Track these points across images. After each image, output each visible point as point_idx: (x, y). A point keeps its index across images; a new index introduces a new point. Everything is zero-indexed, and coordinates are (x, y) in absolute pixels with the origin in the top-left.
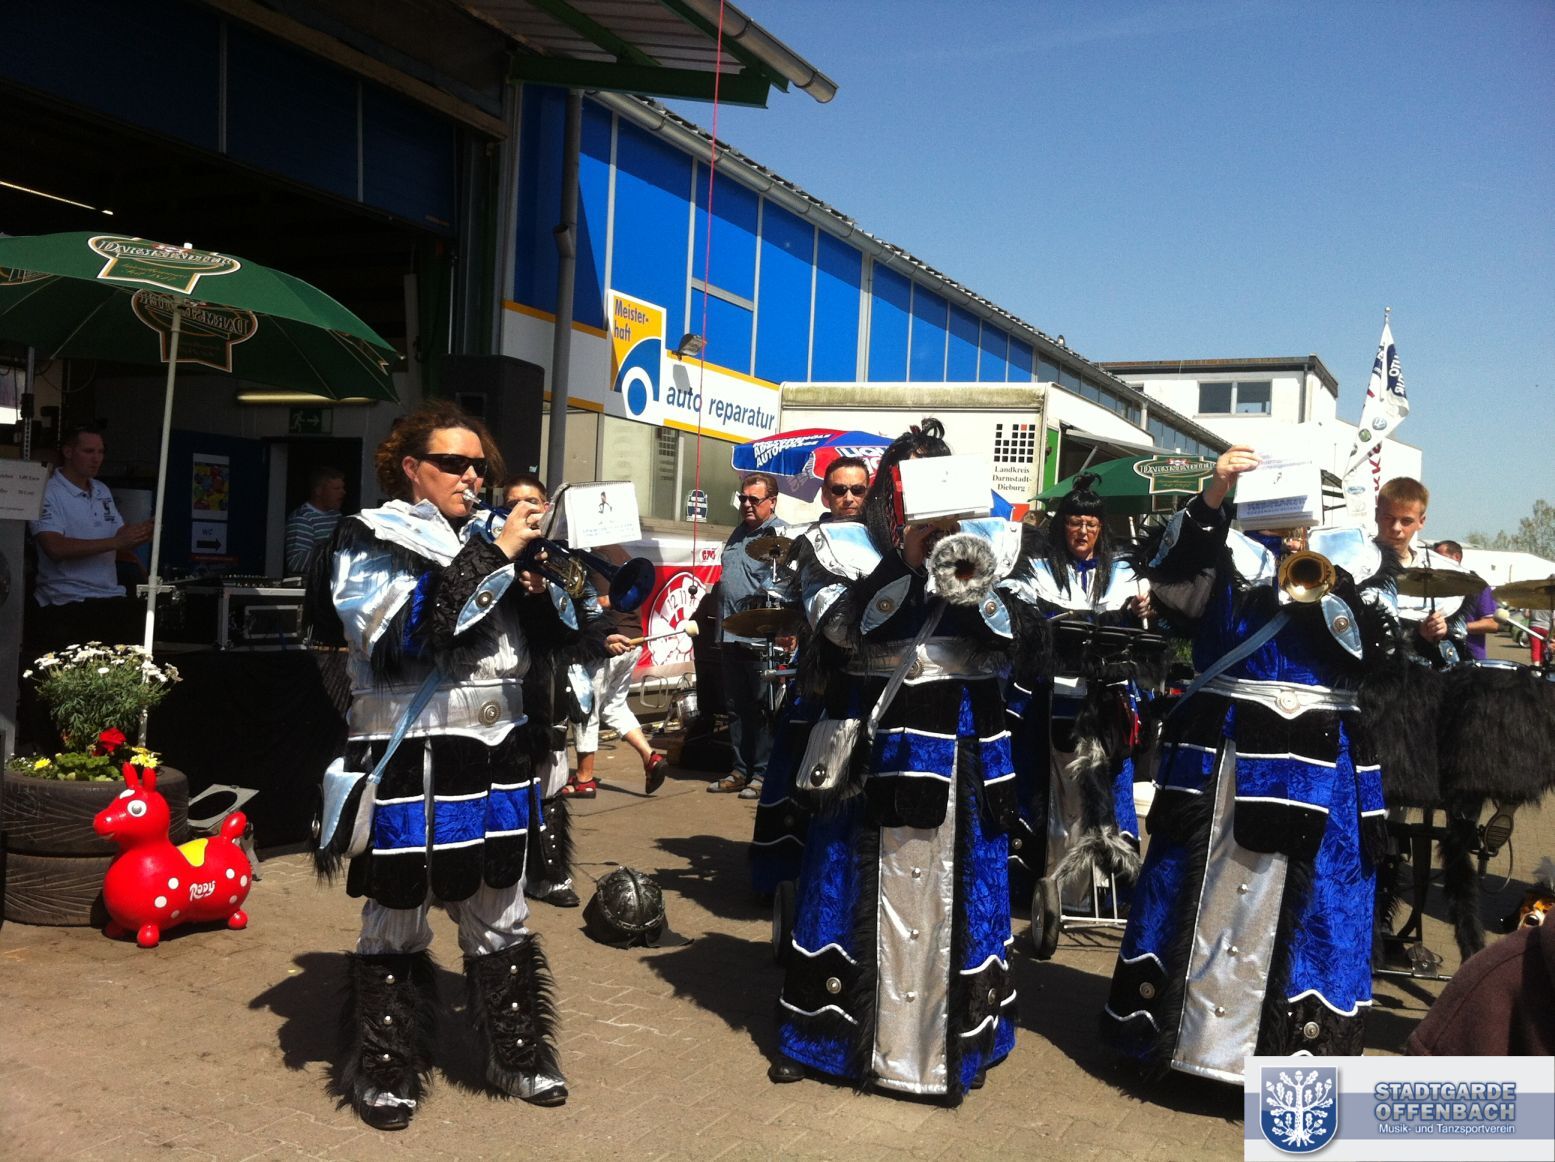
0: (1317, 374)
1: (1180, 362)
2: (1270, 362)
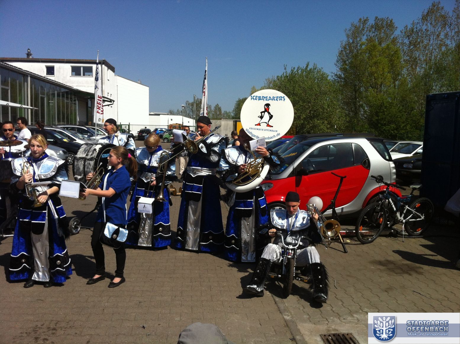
0: (106, 65)
2: (92, 61)
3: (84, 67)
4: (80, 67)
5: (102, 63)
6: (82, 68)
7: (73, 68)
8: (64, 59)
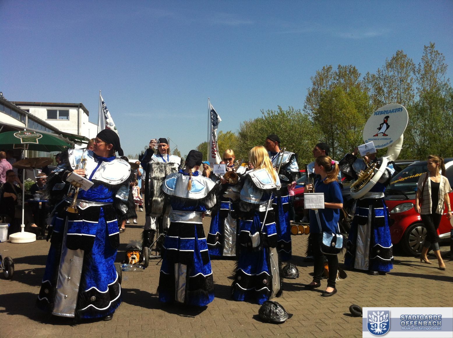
0: (82, 109)
1: (40, 103)
2: (69, 104)
3: (60, 111)
4: (56, 111)
5: (79, 106)
6: (58, 112)
7: (49, 111)
8: (39, 103)
